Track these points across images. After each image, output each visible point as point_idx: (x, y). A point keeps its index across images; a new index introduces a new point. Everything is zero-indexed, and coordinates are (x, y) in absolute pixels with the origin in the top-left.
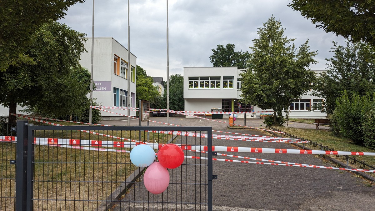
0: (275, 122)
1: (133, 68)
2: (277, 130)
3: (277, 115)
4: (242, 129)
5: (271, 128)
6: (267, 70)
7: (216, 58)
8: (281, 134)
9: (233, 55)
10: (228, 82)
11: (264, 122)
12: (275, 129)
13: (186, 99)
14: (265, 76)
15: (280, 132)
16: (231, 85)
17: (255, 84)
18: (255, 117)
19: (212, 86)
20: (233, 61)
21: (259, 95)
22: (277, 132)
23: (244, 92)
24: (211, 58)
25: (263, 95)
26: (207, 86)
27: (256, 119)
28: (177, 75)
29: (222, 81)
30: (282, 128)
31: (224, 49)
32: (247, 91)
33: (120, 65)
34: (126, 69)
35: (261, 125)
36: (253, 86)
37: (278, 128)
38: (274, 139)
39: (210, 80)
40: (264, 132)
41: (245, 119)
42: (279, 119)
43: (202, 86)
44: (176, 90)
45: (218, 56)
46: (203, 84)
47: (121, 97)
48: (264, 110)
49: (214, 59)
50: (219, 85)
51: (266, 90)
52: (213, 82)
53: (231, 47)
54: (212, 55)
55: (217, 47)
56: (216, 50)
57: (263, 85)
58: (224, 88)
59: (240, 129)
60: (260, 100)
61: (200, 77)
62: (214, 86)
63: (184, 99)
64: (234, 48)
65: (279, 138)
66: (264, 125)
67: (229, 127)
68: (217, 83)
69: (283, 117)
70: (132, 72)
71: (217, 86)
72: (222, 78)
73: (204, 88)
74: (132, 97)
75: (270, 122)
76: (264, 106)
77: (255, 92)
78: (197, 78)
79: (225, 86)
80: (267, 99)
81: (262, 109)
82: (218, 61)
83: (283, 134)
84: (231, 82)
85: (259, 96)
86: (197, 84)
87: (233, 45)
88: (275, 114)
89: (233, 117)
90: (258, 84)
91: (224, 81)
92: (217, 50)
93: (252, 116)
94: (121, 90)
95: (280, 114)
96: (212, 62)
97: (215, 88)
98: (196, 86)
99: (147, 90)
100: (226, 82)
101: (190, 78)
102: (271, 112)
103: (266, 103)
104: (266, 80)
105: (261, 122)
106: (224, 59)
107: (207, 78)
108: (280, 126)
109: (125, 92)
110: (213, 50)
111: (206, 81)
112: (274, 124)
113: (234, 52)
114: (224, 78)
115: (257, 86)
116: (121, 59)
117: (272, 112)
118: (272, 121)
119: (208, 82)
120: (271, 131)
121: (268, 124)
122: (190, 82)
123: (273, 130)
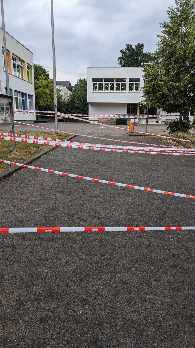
0: (179, 127)
1: (30, 66)
2: (181, 138)
3: (183, 120)
4: (142, 135)
5: (175, 135)
6: (176, 63)
7: (124, 59)
8: (186, 142)
9: (142, 56)
10: (134, 84)
11: (168, 128)
12: (179, 136)
13: (90, 103)
14: (173, 71)
15: (185, 140)
16: (137, 89)
17: (161, 81)
18: (160, 122)
19: (117, 89)
20: (141, 63)
21: (164, 94)
22: (182, 140)
23: (147, 90)
24: (119, 60)
25: (168, 95)
26: (112, 88)
27: (160, 125)
28: (84, 78)
29: (127, 83)
30: (187, 134)
31: (133, 49)
32: (150, 90)
33: (12, 62)
34: (20, 67)
35: (164, 132)
36: (157, 84)
37: (182, 134)
38: (176, 149)
39: (115, 83)
40: (166, 140)
41: (147, 125)
42: (184, 124)
43: (106, 88)
44: (81, 94)
45: (126, 58)
46: (107, 86)
47: (17, 99)
48: (169, 114)
49: (123, 61)
50: (125, 88)
51: (172, 89)
52: (118, 85)
53: (140, 47)
54: (120, 56)
55: (126, 47)
56: (124, 50)
57: (170, 82)
58: (130, 92)
59: (140, 135)
60: (165, 101)
61: (105, 79)
62: (119, 89)
63: (88, 103)
64: (144, 48)
65: (184, 149)
66: (167, 131)
67: (128, 134)
68: (123, 85)
69: (189, 121)
70: (29, 70)
71: (122, 89)
72: (128, 80)
73: (109, 91)
74: (30, 100)
75: (174, 128)
76: (169, 108)
77: (160, 91)
78: (101, 80)
79: (131, 89)
80: (173, 99)
81: (167, 113)
82: (126, 62)
83: (189, 142)
84: (137, 84)
85: (163, 96)
86: (101, 87)
87: (143, 45)
88: (181, 118)
89: (134, 122)
90: (163, 81)
91: (130, 84)
92: (126, 50)
93: (157, 122)
94: (15, 91)
95: (187, 119)
96: (120, 65)
97: (121, 91)
98: (100, 88)
99: (48, 93)
100: (132, 84)
101: (94, 80)
102: (176, 115)
103: (171, 105)
104: (174, 76)
105: (165, 128)
106: (133, 61)
107: (112, 80)
108: (185, 132)
109: (22, 93)
110: (121, 51)
111: (111, 84)
112: (178, 130)
113: (144, 53)
114: (131, 80)
115: (163, 83)
116: (13, 54)
117: (178, 115)
118: (176, 127)
119: (113, 84)
120: (174, 138)
121: (172, 130)
122: (94, 84)
123: (177, 138)
